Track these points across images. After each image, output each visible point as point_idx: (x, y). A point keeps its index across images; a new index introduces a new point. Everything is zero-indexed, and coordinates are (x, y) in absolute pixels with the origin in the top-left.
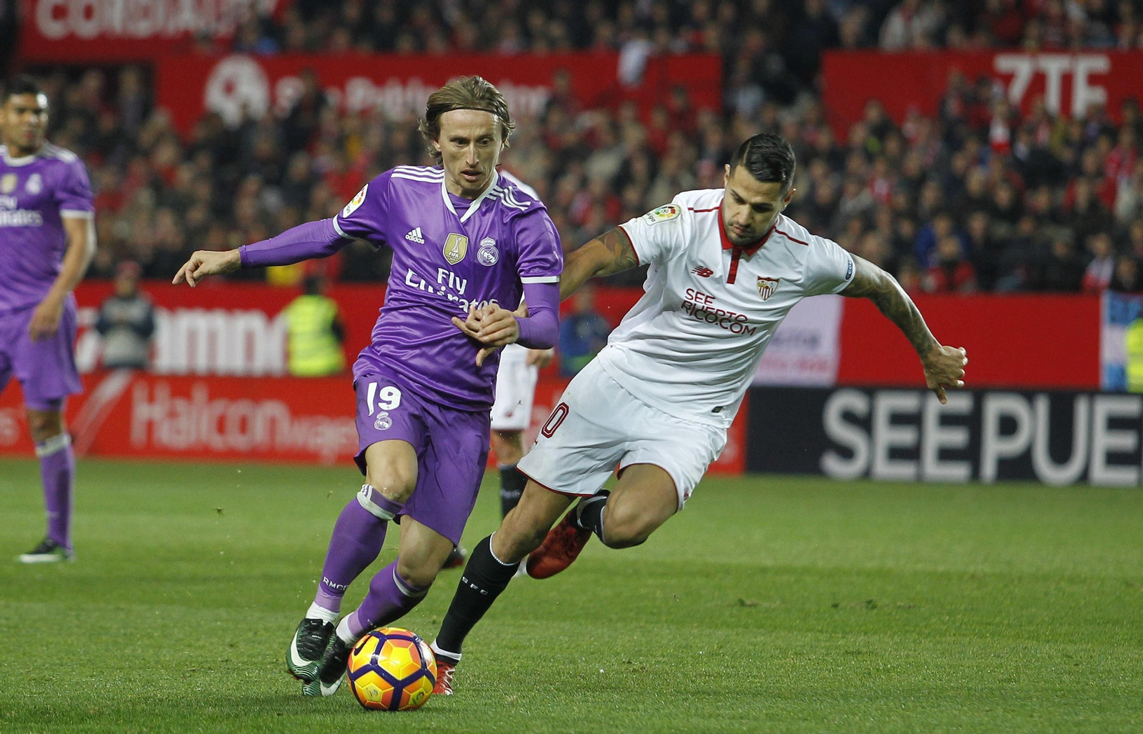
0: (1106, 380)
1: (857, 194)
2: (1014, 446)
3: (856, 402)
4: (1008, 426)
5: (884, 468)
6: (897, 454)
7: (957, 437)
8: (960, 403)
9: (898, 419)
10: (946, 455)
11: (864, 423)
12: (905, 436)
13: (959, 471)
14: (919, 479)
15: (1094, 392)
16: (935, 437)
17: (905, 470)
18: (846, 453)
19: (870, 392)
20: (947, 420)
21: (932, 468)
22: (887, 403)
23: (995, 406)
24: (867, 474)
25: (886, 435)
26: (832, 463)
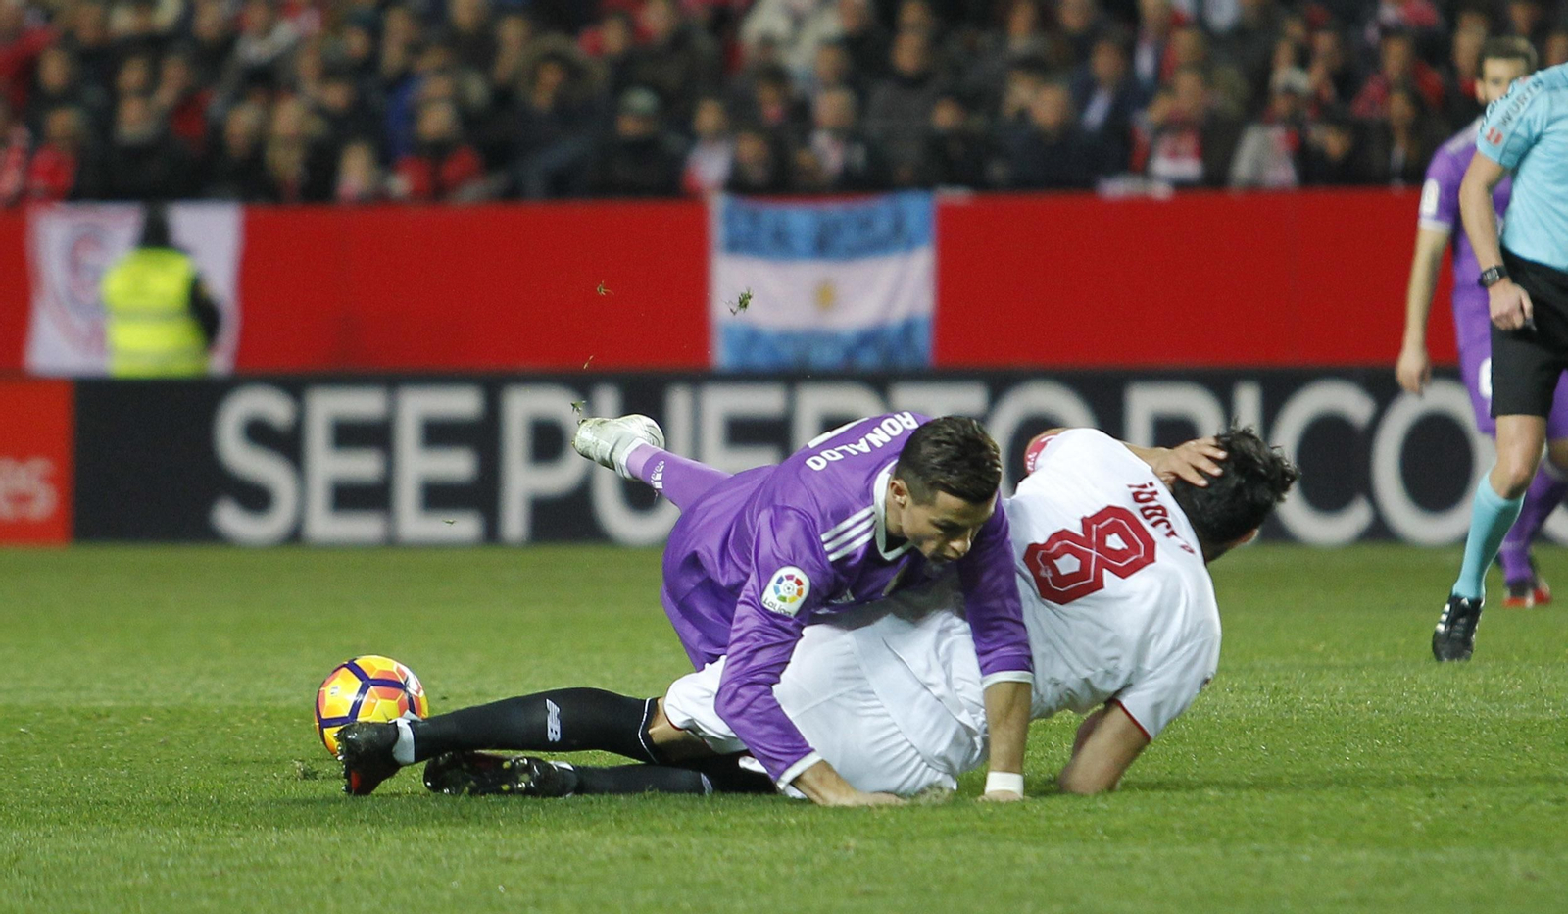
0: (722, 355)
1: (266, 31)
2: (558, 479)
3: (273, 406)
4: (548, 441)
5: (324, 525)
6: (349, 497)
7: (457, 465)
8: (461, 403)
9: (349, 435)
10: (439, 496)
11: (286, 443)
12: (363, 466)
13: (463, 526)
14: (391, 542)
15: (701, 376)
16: (417, 465)
17: (364, 527)
18: (256, 498)
19: (295, 388)
20: (439, 434)
21: (414, 522)
22: (328, 406)
23: (524, 406)
24: (295, 537)
25: (328, 464)
26: (230, 518)
